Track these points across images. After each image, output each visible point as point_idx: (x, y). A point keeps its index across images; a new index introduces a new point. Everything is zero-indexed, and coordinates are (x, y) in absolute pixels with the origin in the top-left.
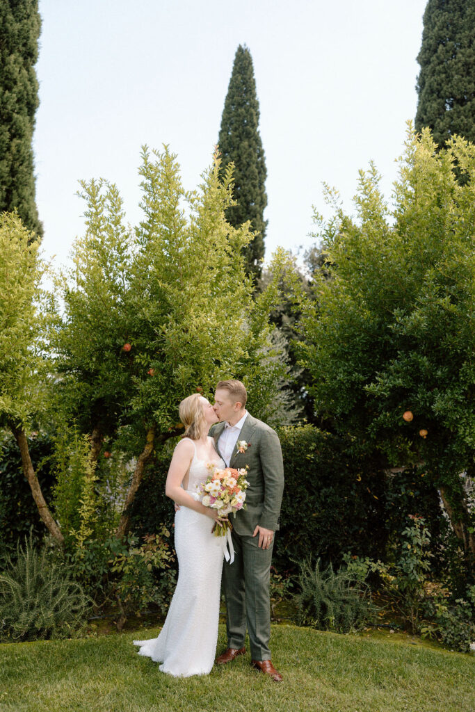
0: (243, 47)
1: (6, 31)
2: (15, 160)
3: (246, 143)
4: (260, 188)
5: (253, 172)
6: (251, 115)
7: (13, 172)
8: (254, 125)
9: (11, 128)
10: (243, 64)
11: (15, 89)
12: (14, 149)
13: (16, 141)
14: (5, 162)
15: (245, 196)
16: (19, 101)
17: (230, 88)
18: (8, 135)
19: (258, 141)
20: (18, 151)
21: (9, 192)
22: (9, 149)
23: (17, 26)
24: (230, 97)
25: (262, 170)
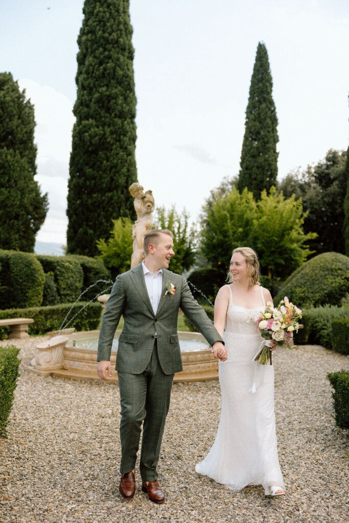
0: (261, 43)
1: (123, 111)
2: (129, 166)
3: (264, 105)
4: (273, 132)
5: (268, 123)
6: (267, 87)
7: (128, 171)
8: (269, 93)
9: (127, 152)
10: (262, 55)
11: (128, 135)
12: (128, 161)
13: (129, 157)
14: (125, 168)
15: (263, 139)
16: (130, 139)
17: (254, 70)
18: (125, 156)
19: (272, 103)
20: (130, 161)
21: (127, 179)
22: (126, 161)
23: (128, 108)
24: (254, 76)
25: (274, 121)
